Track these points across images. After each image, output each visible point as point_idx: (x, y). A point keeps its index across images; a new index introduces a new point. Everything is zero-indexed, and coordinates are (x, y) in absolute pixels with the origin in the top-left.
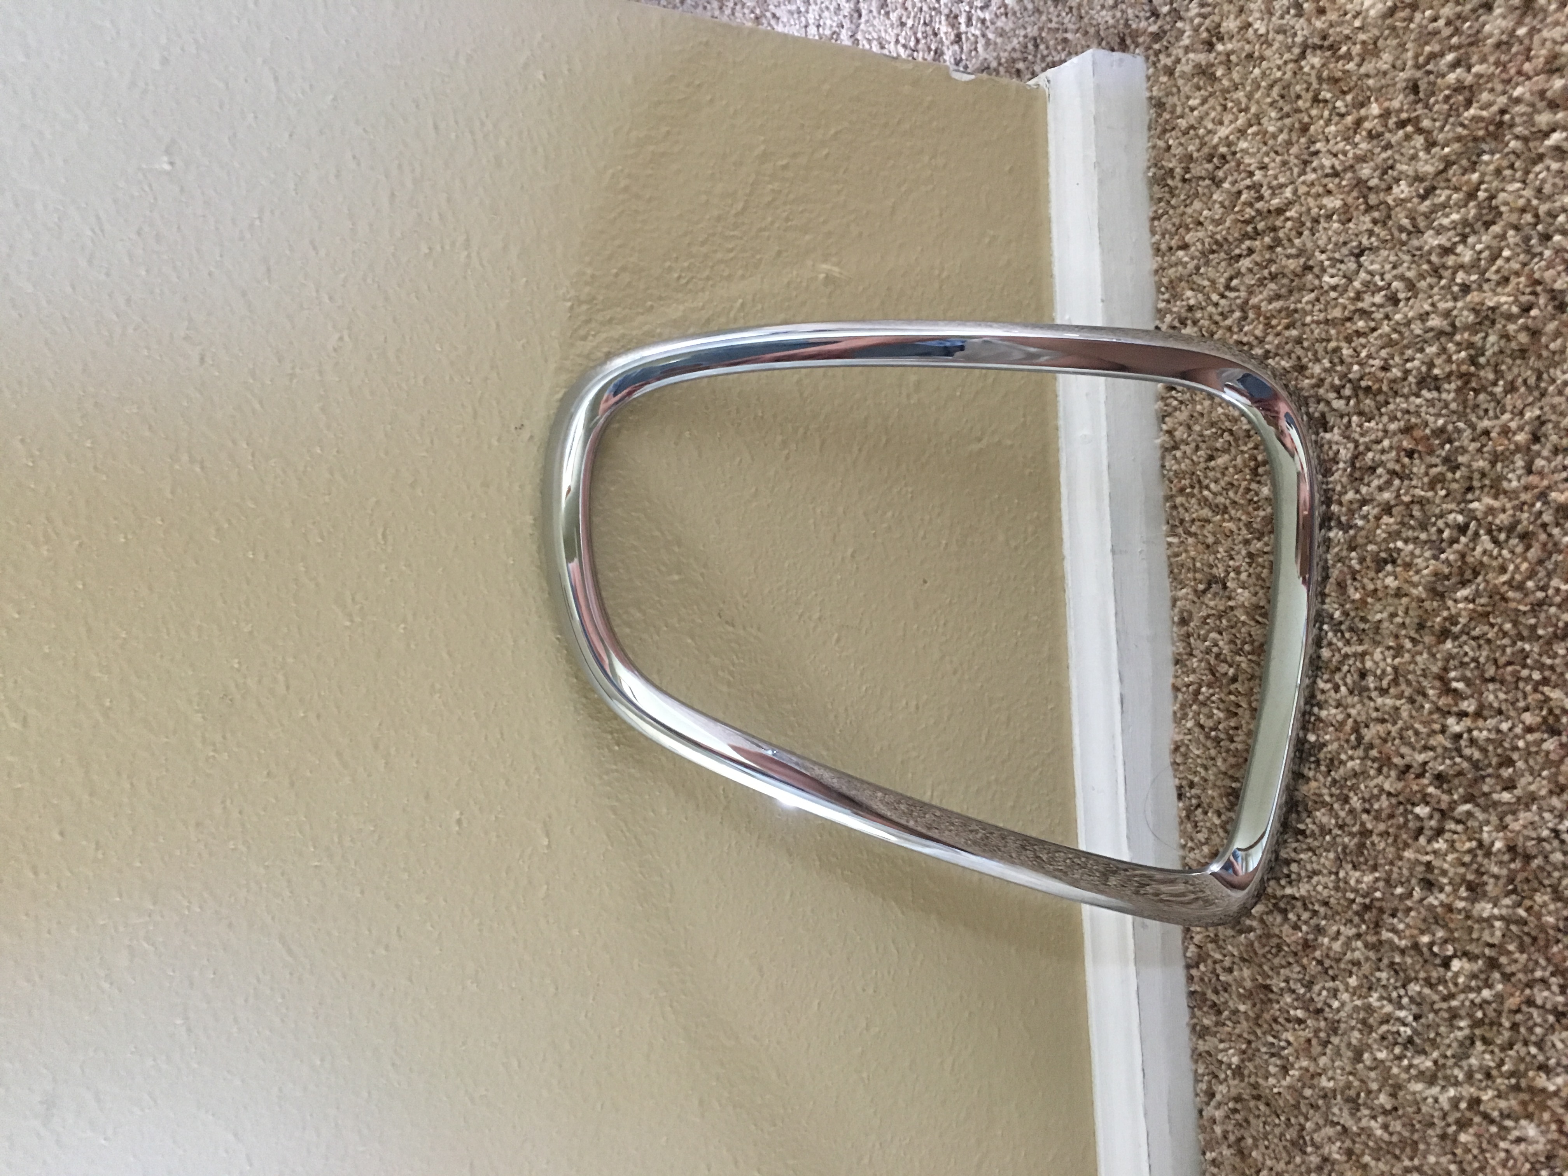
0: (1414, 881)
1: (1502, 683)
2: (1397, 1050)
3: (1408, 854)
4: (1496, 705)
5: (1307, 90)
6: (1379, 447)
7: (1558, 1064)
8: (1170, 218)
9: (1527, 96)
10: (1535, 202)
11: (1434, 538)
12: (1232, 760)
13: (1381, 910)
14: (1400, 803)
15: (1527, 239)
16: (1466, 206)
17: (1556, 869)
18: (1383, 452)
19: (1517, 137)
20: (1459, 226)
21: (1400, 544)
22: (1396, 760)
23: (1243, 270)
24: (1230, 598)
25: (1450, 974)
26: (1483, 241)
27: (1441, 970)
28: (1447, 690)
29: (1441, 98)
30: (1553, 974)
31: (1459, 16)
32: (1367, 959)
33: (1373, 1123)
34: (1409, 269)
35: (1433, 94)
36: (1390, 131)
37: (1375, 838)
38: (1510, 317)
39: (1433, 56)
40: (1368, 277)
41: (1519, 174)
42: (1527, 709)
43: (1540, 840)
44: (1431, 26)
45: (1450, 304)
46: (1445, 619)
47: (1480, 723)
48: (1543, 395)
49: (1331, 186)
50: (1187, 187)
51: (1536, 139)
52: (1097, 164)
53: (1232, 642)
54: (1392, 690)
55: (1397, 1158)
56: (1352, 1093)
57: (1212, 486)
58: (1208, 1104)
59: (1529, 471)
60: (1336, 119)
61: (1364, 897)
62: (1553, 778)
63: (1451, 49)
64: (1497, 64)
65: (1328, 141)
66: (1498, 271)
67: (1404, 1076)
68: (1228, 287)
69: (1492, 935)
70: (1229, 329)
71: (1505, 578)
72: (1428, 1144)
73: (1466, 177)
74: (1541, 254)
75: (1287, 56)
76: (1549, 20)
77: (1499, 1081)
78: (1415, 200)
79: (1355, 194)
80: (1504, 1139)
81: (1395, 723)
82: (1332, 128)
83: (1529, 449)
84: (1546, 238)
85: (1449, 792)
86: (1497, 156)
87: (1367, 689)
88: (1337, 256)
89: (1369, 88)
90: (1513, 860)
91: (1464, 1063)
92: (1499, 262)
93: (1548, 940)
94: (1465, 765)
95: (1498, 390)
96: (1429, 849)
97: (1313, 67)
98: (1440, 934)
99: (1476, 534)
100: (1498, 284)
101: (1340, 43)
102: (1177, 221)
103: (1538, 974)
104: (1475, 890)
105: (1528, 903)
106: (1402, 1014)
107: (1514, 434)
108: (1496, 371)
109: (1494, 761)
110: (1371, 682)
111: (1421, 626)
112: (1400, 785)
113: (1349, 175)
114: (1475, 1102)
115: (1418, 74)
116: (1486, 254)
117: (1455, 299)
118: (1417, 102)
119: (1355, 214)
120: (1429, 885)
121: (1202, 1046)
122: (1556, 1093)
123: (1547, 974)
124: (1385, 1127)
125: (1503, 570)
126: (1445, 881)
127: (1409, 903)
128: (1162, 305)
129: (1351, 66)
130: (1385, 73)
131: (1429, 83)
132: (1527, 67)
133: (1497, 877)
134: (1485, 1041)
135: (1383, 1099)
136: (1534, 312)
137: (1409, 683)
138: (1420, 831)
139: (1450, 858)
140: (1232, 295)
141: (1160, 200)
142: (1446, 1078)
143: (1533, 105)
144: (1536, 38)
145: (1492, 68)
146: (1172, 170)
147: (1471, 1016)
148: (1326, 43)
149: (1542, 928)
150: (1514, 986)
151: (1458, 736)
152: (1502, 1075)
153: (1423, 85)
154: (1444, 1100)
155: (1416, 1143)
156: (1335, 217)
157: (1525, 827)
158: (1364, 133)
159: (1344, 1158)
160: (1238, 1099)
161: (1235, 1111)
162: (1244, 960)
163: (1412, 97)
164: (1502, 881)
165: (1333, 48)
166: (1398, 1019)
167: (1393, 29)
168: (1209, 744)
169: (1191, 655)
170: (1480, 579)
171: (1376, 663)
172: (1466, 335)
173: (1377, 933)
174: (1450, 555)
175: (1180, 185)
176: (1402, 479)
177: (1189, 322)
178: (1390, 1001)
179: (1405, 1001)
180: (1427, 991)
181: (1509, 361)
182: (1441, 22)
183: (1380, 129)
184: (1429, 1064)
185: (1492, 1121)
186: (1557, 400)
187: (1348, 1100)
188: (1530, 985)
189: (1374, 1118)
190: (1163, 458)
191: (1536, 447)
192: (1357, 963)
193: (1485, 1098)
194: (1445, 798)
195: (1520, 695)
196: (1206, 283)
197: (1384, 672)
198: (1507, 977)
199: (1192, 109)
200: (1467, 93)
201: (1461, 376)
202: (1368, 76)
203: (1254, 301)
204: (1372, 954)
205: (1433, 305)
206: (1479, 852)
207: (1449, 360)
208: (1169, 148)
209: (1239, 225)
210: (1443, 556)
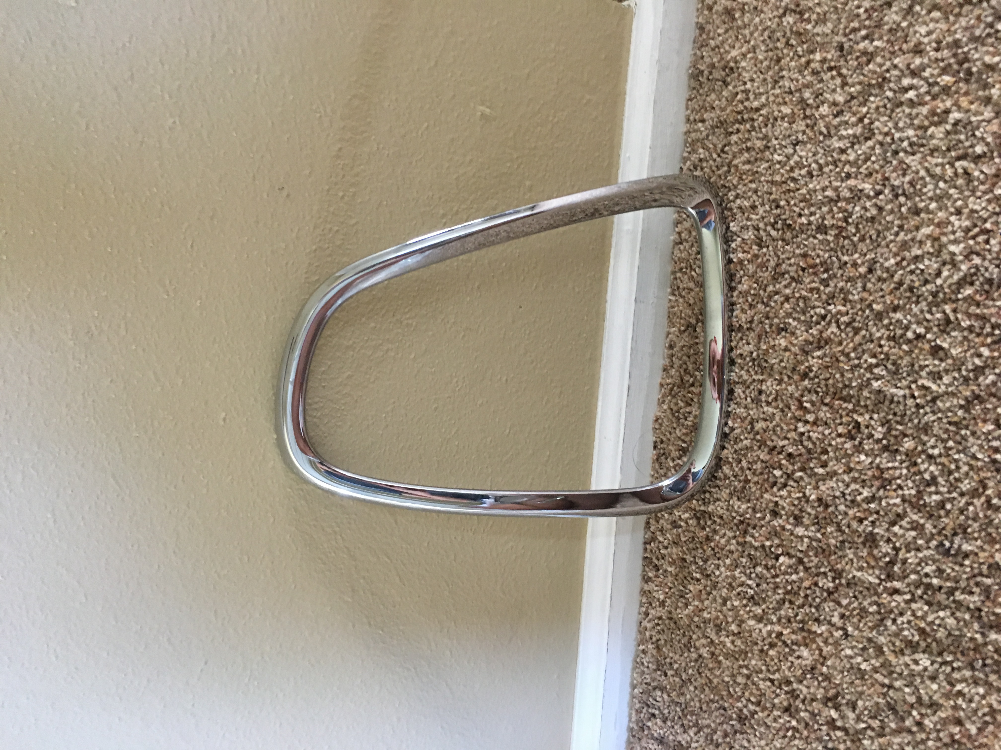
0: (767, 511)
1: (831, 407)
2: (745, 602)
3: (765, 496)
4: (824, 419)
5: (784, 36)
6: (789, 262)
7: (825, 619)
8: (698, 101)
9: (900, 65)
10: (893, 131)
11: (808, 319)
12: (684, 431)
13: (748, 525)
14: (767, 467)
15: (885, 152)
16: (857, 125)
17: (840, 514)
18: (790, 265)
19: (890, 89)
20: (851, 138)
21: (791, 320)
22: (769, 443)
23: (732, 142)
24: (697, 337)
25: (778, 564)
26: (863, 148)
27: (774, 561)
28: (801, 407)
29: (854, 57)
30: (830, 571)
31: (872, 8)
32: (737, 550)
33: (727, 639)
34: (821, 158)
35: (850, 53)
36: (824, 72)
37: (751, 485)
38: (869, 197)
39: (854, 30)
40: (798, 159)
41: (888, 112)
42: (841, 424)
43: (835, 497)
44: (856, 11)
45: (839, 184)
46: (807, 367)
47: (815, 428)
48: (879, 245)
49: (787, 99)
50: (710, 83)
51: (900, 93)
52: (658, 61)
53: (695, 363)
54: (773, 404)
55: (737, 659)
56: (719, 622)
57: (697, 270)
58: (645, 619)
59: (864, 289)
60: (796, 58)
61: (741, 516)
62: (847, 465)
63: (865, 27)
64: (888, 41)
65: (790, 70)
66: (867, 169)
67: (746, 616)
68: (722, 151)
69: (802, 545)
70: (720, 176)
71: (840, 348)
72: (753, 654)
73: (860, 109)
74: (891, 162)
75: (775, 13)
76: (920, 20)
77: (794, 624)
78: (831, 117)
79: (799, 107)
80: (791, 655)
81: (771, 422)
82: (793, 64)
83: (865, 277)
84: (896, 153)
85: (793, 464)
86: (879, 98)
87: (761, 401)
88: (784, 143)
89: (817, 42)
90: (819, 506)
91: (778, 613)
92: (869, 163)
93: (830, 552)
94: (803, 450)
95: (855, 239)
96: (778, 494)
97: (788, 23)
98: (777, 541)
99: (830, 321)
100: (866, 176)
101: (806, 11)
102: (701, 103)
103: (822, 570)
104: (798, 520)
105: (823, 531)
106: (750, 582)
107: (860, 266)
108: (857, 228)
109: (819, 450)
110: (763, 398)
111: (794, 369)
112: (768, 457)
113: (797, 95)
114: (780, 635)
115: (844, 40)
116: (862, 157)
117: (842, 181)
118: (841, 57)
119: (797, 119)
120: (775, 514)
121: (646, 588)
122: (821, 635)
123: (827, 570)
124: (733, 642)
125: (840, 343)
126: (783, 512)
127: (763, 523)
128: (686, 154)
129: (809, 27)
130: (827, 35)
131: (850, 46)
132: (905, 46)
133: (809, 514)
134: (791, 602)
135: (734, 628)
136: (881, 197)
137: (782, 400)
138: (775, 484)
139: (787, 501)
140: (724, 156)
141: (694, 88)
142: (768, 619)
143: (902, 71)
144: (911, 30)
145: (885, 44)
146: (703, 71)
147: (785, 588)
148: (798, 9)
149: (828, 545)
150: (810, 575)
151: (803, 434)
152: (796, 621)
153: (846, 46)
154: (764, 631)
155: (747, 652)
156: (786, 119)
157: (828, 489)
158: (810, 70)
159: (710, 656)
160: (660, 618)
161: (658, 624)
162: (674, 543)
163: (839, 53)
164: (812, 517)
165: (801, 13)
166: (748, 585)
167: (836, 8)
168: (674, 420)
169: (672, 367)
170: (827, 347)
171: (768, 387)
172: (844, 204)
173: (744, 537)
174: (814, 331)
175: (706, 81)
176: (796, 283)
177: (699, 168)
178: (745, 574)
179: (753, 575)
180: (765, 572)
181: (864, 223)
182: (862, 10)
183: (819, 69)
184: (760, 611)
185: (787, 646)
186: (886, 250)
187: (716, 626)
188: (818, 575)
189: (728, 636)
190: (674, 248)
191: (870, 276)
192: (731, 552)
193: (785, 632)
194: (791, 467)
195: (838, 416)
196: (711, 146)
197: (771, 392)
198: (807, 569)
199: (719, 35)
200: (869, 57)
201: (838, 227)
202: (818, 34)
203: (735, 162)
204: (740, 549)
205: (830, 182)
206: (803, 499)
207: (833, 217)
208: (703, 57)
209: (734, 114)
210: (811, 331)
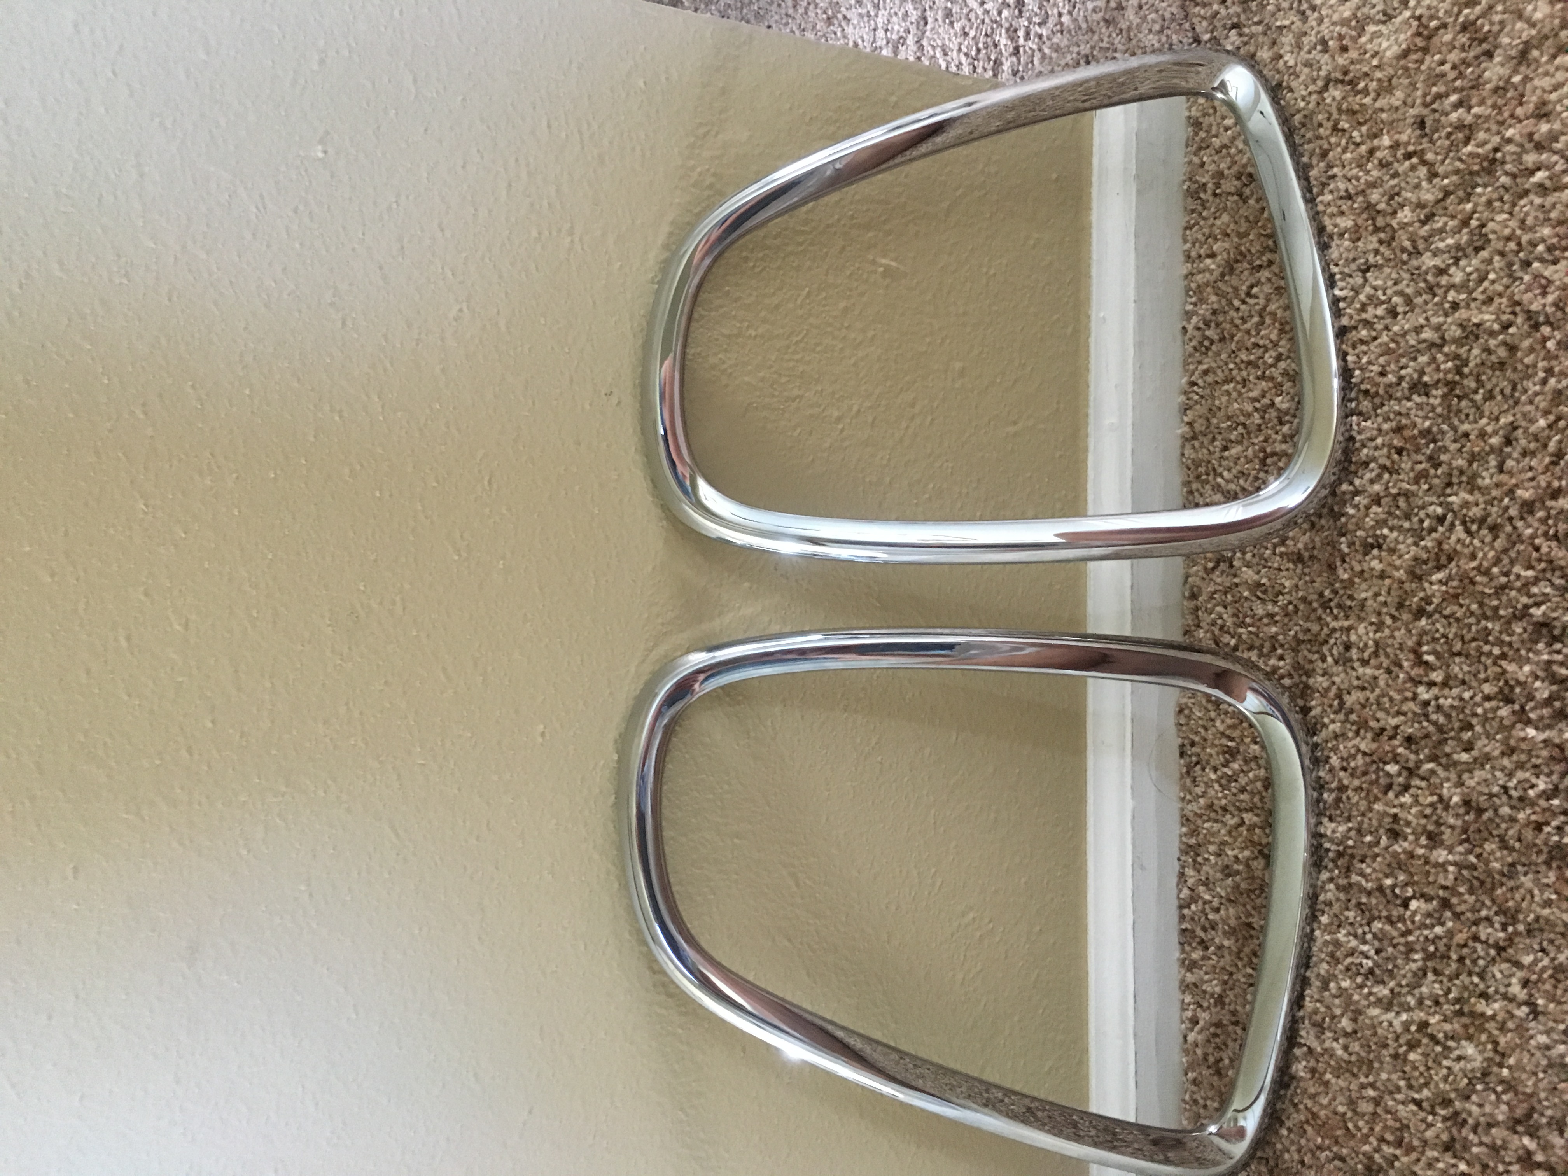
0: (1382, 831)
1: (1467, 656)
2: (1359, 980)
3: (1376, 807)
4: (1460, 676)
5: (1328, 119)
6: (1373, 444)
7: (1497, 992)
8: (1201, 228)
9: (1517, 138)
10: (1518, 232)
11: (1416, 526)
12: (1229, 721)
13: (1352, 856)
14: (1374, 762)
15: (1510, 265)
16: (1459, 232)
17: (1504, 821)
18: (1376, 448)
19: (1507, 173)
20: (1453, 250)
21: (1386, 531)
22: (1373, 724)
23: (1263, 280)
24: (1235, 576)
25: (1408, 913)
26: (1472, 264)
27: (1401, 909)
28: (1419, 662)
29: (1443, 134)
30: (1496, 914)
31: (1464, 62)
32: (1338, 900)
33: (1335, 1044)
34: (1408, 285)
35: (1437, 130)
36: (1398, 161)
37: (1350, 793)
38: (1492, 334)
39: (1439, 96)
40: (1372, 292)
41: (1507, 207)
42: (1486, 680)
43: (1491, 796)
44: (1439, 69)
45: (1441, 319)
46: (1422, 599)
47: (1446, 692)
48: (1517, 403)
49: (1344, 208)
50: (1218, 201)
51: (1524, 176)
52: (1137, 177)
53: (1235, 615)
54: (1372, 662)
55: (1355, 1075)
56: (1318, 1018)
57: (1225, 474)
58: (1192, 1030)
59: (1501, 469)
60: (1352, 147)
61: (1338, 845)
62: (1505, 742)
63: (1455, 90)
64: (1494, 106)
65: (1344, 166)
66: (1483, 292)
67: (1364, 1003)
68: (1248, 294)
69: (1446, 878)
70: (1248, 332)
71: (1474, 564)
72: (1382, 1063)
73: (1461, 207)
74: (1522, 278)
75: (1312, 88)
76: (1540, 70)
77: (1445, 1007)
78: (1417, 225)
79: (1365, 216)
80: (1446, 1058)
81: (1373, 691)
82: (1348, 155)
83: (1501, 451)
84: (1527, 264)
85: (1417, 753)
86: (1489, 189)
87: (1351, 660)
88: (1346, 270)
89: (1382, 121)
90: (1468, 813)
91: (1416, 992)
92: (1486, 284)
93: (1493, 883)
94: (1431, 728)
95: (1478, 397)
96: (1396, 802)
97: (1334, 99)
98: (1402, 877)
99: (1453, 525)
100: (1484, 303)
101: (1359, 79)
102: (1206, 231)
103: (1484, 913)
104: (1434, 839)
105: (1478, 850)
106: (1365, 948)
107: (1490, 437)
108: (1478, 381)
109: (1457, 725)
110: (1354, 653)
111: (1400, 606)
112: (1374, 746)
113: (1360, 199)
114: (1424, 1025)
115: (1425, 112)
116: (1474, 276)
117: (1446, 315)
118: (1422, 137)
119: (1364, 234)
120: (1395, 835)
121: (1190, 978)
122: (1493, 1017)
123: (1492, 913)
124: (1346, 1048)
125: (1473, 557)
126: (1409, 831)
127: (1376, 850)
128: (1190, 307)
129: (1367, 100)
130: (1397, 109)
131: (1434, 120)
132: (1519, 111)
133: (1452, 827)
134: (1436, 972)
135: (1345, 1023)
136: (1512, 330)
137: (1387, 656)
138: (1389, 787)
139: (1414, 811)
140: (1252, 301)
141: (1193, 211)
142: (1401, 1005)
143: (1521, 146)
144: (1529, 86)
145: (1490, 110)
146: (1205, 185)
147: (1424, 950)
148: (1347, 78)
149: (1489, 873)
150: (1463, 924)
151: (1427, 703)
152: (1448, 1002)
153: (1429, 122)
154: (1397, 1023)
155: (1371, 1062)
156: (1346, 236)
157: (1479, 783)
158: (1376, 162)
159: (1309, 1076)
160: (1218, 1025)
161: (1215, 1035)
162: (1230, 901)
163: (1418, 132)
164: (1458, 830)
165: (1353, 83)
166: (1362, 953)
167: (1406, 69)
168: (1210, 706)
169: (1198, 626)
170: (1453, 564)
171: (1360, 637)
172: (1453, 347)
173: (1347, 877)
174: (1428, 543)
175: (1211, 199)
176: (1391, 473)
177: (1213, 324)
178: (1355, 936)
179: (1369, 937)
180: (1388, 928)
181: (1490, 372)
182: (1447, 67)
183: (1391, 159)
184: (1386, 992)
185: (1438, 1043)
186: (1529, 408)
187: (1314, 1025)
188: (1476, 923)
189: (1336, 1040)
190: (1183, 447)
191: (1508, 450)
192: (1329, 904)
193: (1432, 1021)
194: (1413, 757)
195: (1481, 667)
196: (1230, 290)
197: (1366, 645)
198: (1457, 916)
199: (1227, 129)
200: (1467, 132)
201: (1448, 383)
202: (1382, 110)
203: (1272, 307)
204: (1342, 896)
205: (1427, 319)
206: (1439, 806)
207: (1438, 369)
208: (1203, 164)
209: (1262, 239)
210: (1422, 543)
